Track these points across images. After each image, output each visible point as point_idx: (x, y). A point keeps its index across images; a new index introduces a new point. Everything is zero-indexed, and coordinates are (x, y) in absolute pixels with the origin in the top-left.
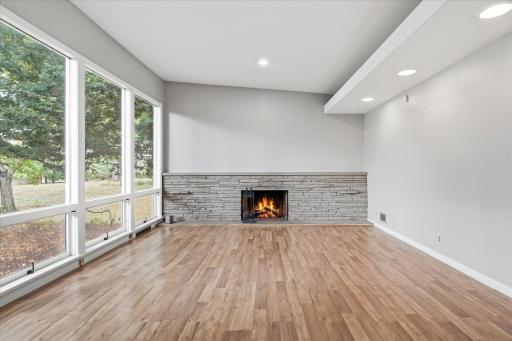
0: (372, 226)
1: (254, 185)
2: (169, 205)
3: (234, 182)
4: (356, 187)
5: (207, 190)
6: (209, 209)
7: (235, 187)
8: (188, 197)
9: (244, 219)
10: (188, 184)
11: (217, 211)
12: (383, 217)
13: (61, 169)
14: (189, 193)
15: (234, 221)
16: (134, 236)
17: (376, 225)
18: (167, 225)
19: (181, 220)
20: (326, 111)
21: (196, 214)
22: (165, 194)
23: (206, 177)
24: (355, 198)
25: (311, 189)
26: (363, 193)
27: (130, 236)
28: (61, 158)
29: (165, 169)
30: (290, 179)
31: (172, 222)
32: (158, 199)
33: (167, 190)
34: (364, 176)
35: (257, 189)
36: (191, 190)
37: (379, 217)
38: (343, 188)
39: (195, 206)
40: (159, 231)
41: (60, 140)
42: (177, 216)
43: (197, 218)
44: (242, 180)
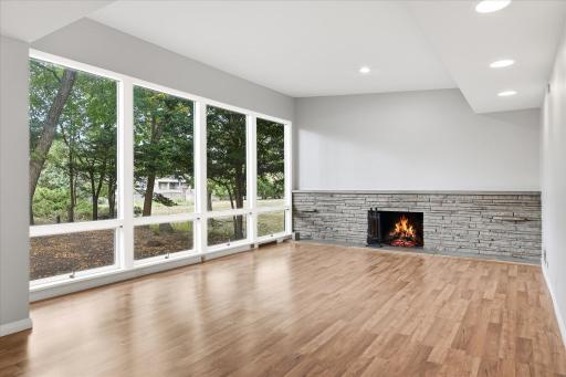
0: (540, 268)
1: (383, 205)
2: (299, 222)
3: (359, 200)
4: (522, 213)
5: (333, 209)
6: (335, 229)
7: (361, 206)
8: (315, 214)
9: (371, 242)
10: (315, 201)
11: (343, 231)
14: (315, 211)
15: (360, 244)
16: (256, 246)
19: (308, 238)
21: (322, 233)
22: (294, 212)
23: (332, 195)
24: (521, 227)
25: (453, 212)
26: (534, 222)
27: (252, 246)
29: (295, 186)
30: (426, 198)
31: (298, 239)
32: (289, 215)
33: (296, 207)
34: (537, 196)
36: (318, 208)
39: (322, 225)
42: (303, 233)
43: (324, 237)
44: (368, 200)
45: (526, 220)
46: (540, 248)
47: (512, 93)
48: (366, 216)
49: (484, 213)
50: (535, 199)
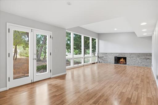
2: (99, 59)
4: (148, 57)
5: (107, 56)
6: (107, 60)
7: (113, 56)
9: (115, 63)
10: (103, 55)
11: (109, 61)
13: (81, 51)
14: (103, 57)
15: (113, 63)
16: (92, 64)
18: (98, 63)
19: (101, 62)
21: (104, 61)
25: (133, 57)
28: (81, 49)
29: (98, 52)
30: (127, 54)
31: (99, 62)
32: (97, 58)
33: (99, 56)
38: (143, 57)
40: (97, 64)
41: (81, 46)
42: (100, 61)
44: (115, 54)
45: (148, 59)
46: (151, 64)
47: (146, 34)
48: (114, 58)
49: (140, 57)
50: (151, 55)
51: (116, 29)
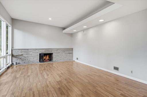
0: (74, 61)
1: (44, 52)
2: (14, 59)
3: (37, 51)
4: (70, 52)
5: (28, 54)
6: (29, 59)
7: (37, 52)
8: (22, 56)
10: (21, 52)
11: (31, 60)
12: (77, 59)
17: (75, 61)
19: (19, 63)
20: (63, 32)
22: (12, 56)
23: (28, 50)
25: (59, 53)
26: (72, 53)
29: (12, 47)
31: (16, 64)
33: (13, 54)
34: (72, 49)
35: (44, 53)
36: (23, 54)
37: (76, 59)
38: (67, 52)
39: (24, 59)
43: (25, 62)
44: (39, 51)
51: (50, 19)
